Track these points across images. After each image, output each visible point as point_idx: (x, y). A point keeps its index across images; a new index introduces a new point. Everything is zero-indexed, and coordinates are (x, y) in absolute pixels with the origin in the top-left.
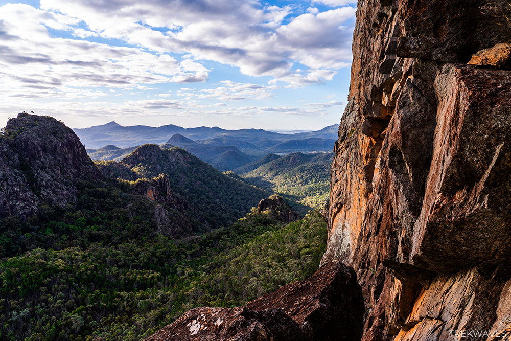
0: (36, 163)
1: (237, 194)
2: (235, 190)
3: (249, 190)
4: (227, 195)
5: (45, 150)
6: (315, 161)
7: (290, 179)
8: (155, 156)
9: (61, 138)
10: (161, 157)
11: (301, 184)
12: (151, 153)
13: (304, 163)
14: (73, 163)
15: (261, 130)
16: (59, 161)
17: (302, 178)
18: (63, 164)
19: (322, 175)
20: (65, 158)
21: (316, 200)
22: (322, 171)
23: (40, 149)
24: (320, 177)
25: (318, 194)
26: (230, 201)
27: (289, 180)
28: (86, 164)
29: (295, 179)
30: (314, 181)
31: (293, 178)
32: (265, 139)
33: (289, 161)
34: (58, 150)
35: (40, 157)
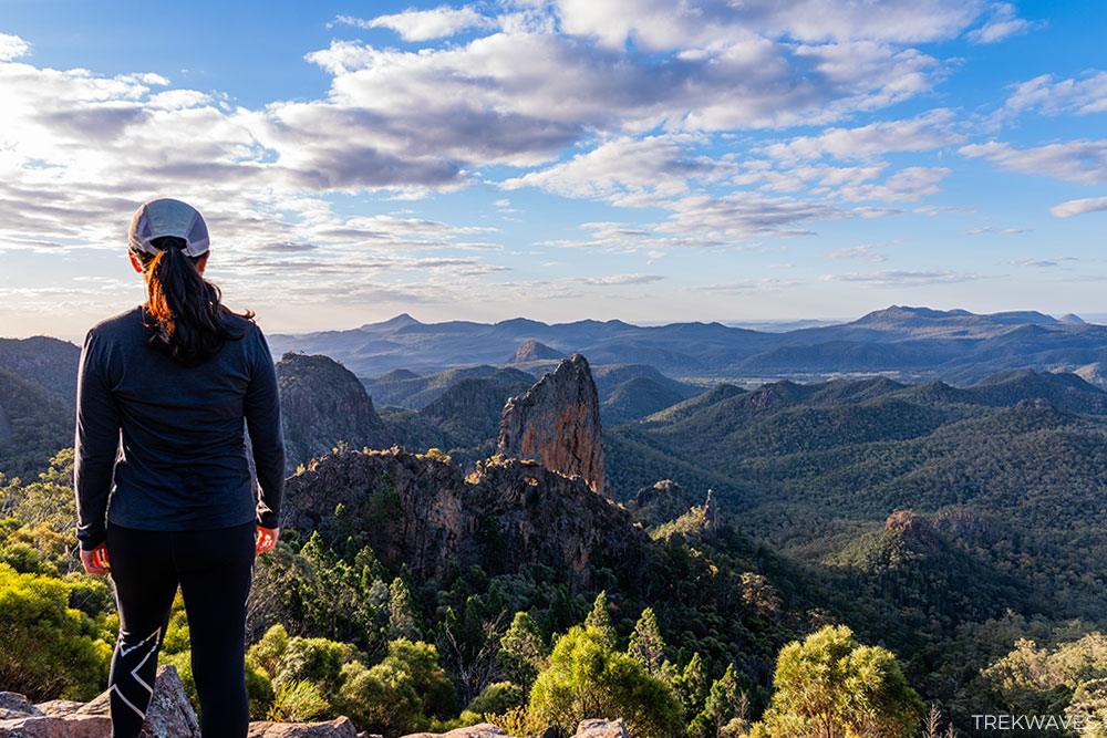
0: (311, 430)
1: (635, 472)
2: (631, 465)
3: (659, 464)
4: (616, 473)
5: (321, 410)
6: (820, 399)
7: (757, 439)
8: (481, 401)
9: (341, 390)
10: (493, 401)
11: (778, 452)
12: (474, 395)
13: (789, 406)
14: (358, 427)
15: (715, 325)
16: (339, 425)
17: (781, 439)
18: (344, 430)
19: (825, 432)
20: (347, 420)
21: (802, 486)
22: (826, 423)
23: (315, 409)
24: (820, 438)
25: (810, 474)
26: (620, 487)
27: (755, 442)
28: (374, 428)
29: (767, 440)
30: (806, 445)
31: (762, 438)
32: (723, 346)
33: (757, 401)
34: (338, 408)
35: (315, 420)
